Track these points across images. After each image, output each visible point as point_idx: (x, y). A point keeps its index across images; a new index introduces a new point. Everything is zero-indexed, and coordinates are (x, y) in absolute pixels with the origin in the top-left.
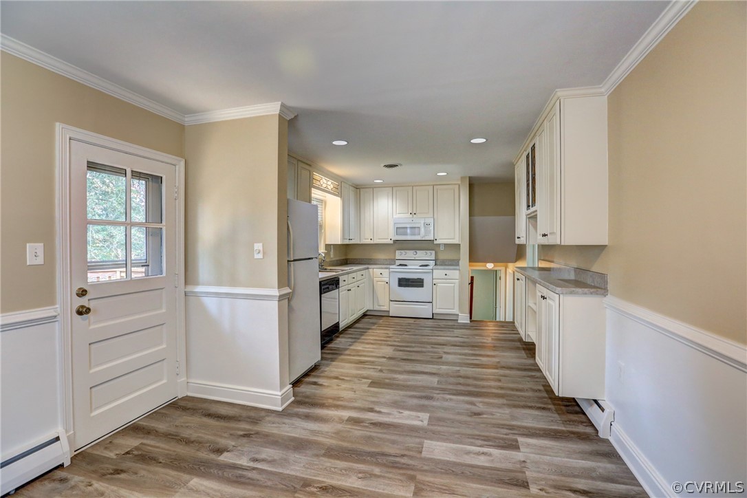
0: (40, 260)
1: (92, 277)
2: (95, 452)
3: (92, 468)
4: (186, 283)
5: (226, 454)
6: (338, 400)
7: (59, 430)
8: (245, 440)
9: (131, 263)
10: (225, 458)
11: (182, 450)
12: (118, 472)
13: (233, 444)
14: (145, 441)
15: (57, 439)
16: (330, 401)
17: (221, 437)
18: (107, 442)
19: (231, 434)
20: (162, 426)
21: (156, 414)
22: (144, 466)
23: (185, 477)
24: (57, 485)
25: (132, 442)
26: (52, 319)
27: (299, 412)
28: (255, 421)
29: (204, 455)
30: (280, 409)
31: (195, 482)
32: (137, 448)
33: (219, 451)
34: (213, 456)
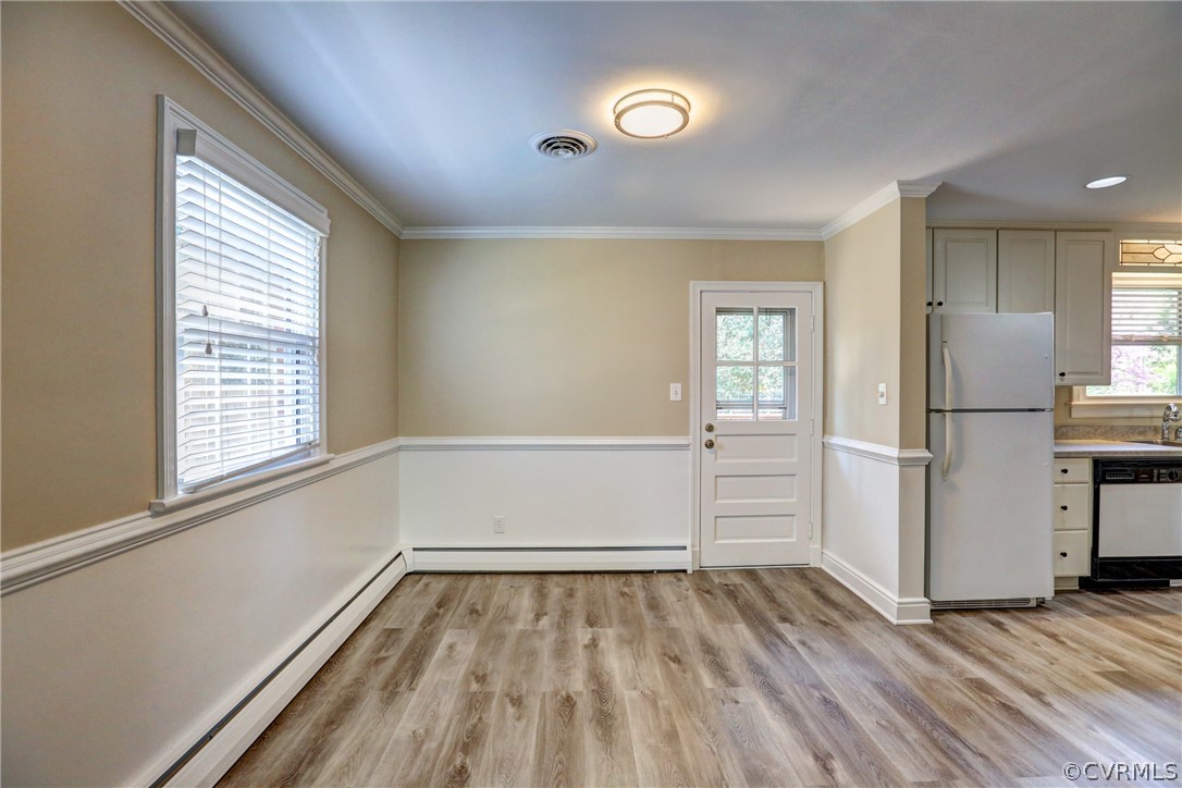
0: (679, 398)
1: (721, 414)
2: (712, 575)
3: (698, 582)
4: (824, 432)
5: (787, 625)
6: (999, 657)
7: (687, 542)
8: (818, 625)
9: (758, 405)
10: (783, 628)
11: (761, 603)
12: (708, 592)
13: (804, 621)
14: (746, 584)
15: (685, 548)
16: (984, 651)
17: (802, 611)
18: (722, 572)
19: (813, 615)
20: (768, 580)
21: (776, 571)
22: (725, 599)
23: (739, 618)
24: (675, 580)
25: (737, 580)
26: (685, 447)
27: (916, 636)
28: (851, 616)
29: (771, 616)
30: (894, 621)
31: (741, 627)
32: (735, 585)
33: (784, 619)
34: (775, 620)
